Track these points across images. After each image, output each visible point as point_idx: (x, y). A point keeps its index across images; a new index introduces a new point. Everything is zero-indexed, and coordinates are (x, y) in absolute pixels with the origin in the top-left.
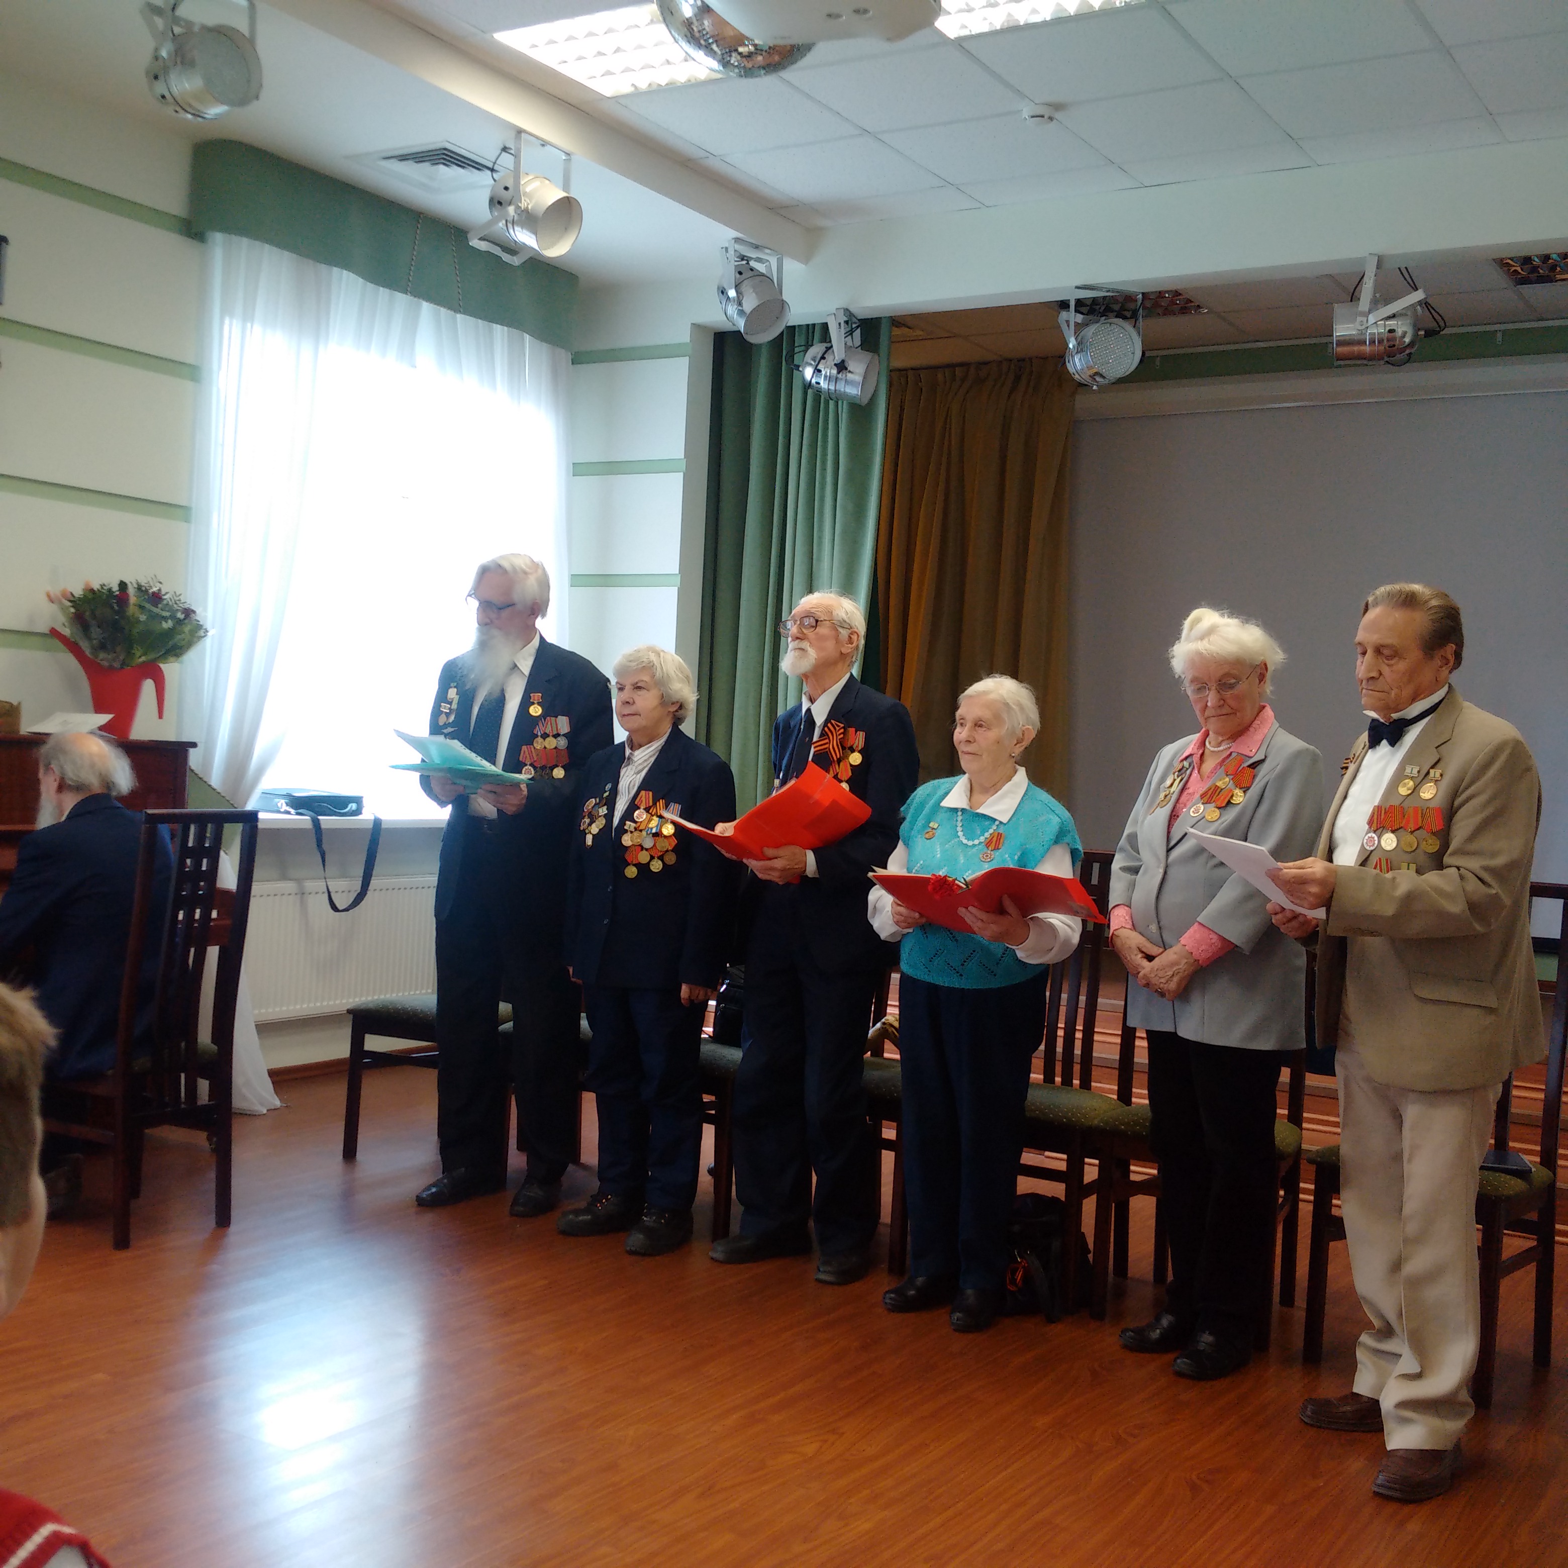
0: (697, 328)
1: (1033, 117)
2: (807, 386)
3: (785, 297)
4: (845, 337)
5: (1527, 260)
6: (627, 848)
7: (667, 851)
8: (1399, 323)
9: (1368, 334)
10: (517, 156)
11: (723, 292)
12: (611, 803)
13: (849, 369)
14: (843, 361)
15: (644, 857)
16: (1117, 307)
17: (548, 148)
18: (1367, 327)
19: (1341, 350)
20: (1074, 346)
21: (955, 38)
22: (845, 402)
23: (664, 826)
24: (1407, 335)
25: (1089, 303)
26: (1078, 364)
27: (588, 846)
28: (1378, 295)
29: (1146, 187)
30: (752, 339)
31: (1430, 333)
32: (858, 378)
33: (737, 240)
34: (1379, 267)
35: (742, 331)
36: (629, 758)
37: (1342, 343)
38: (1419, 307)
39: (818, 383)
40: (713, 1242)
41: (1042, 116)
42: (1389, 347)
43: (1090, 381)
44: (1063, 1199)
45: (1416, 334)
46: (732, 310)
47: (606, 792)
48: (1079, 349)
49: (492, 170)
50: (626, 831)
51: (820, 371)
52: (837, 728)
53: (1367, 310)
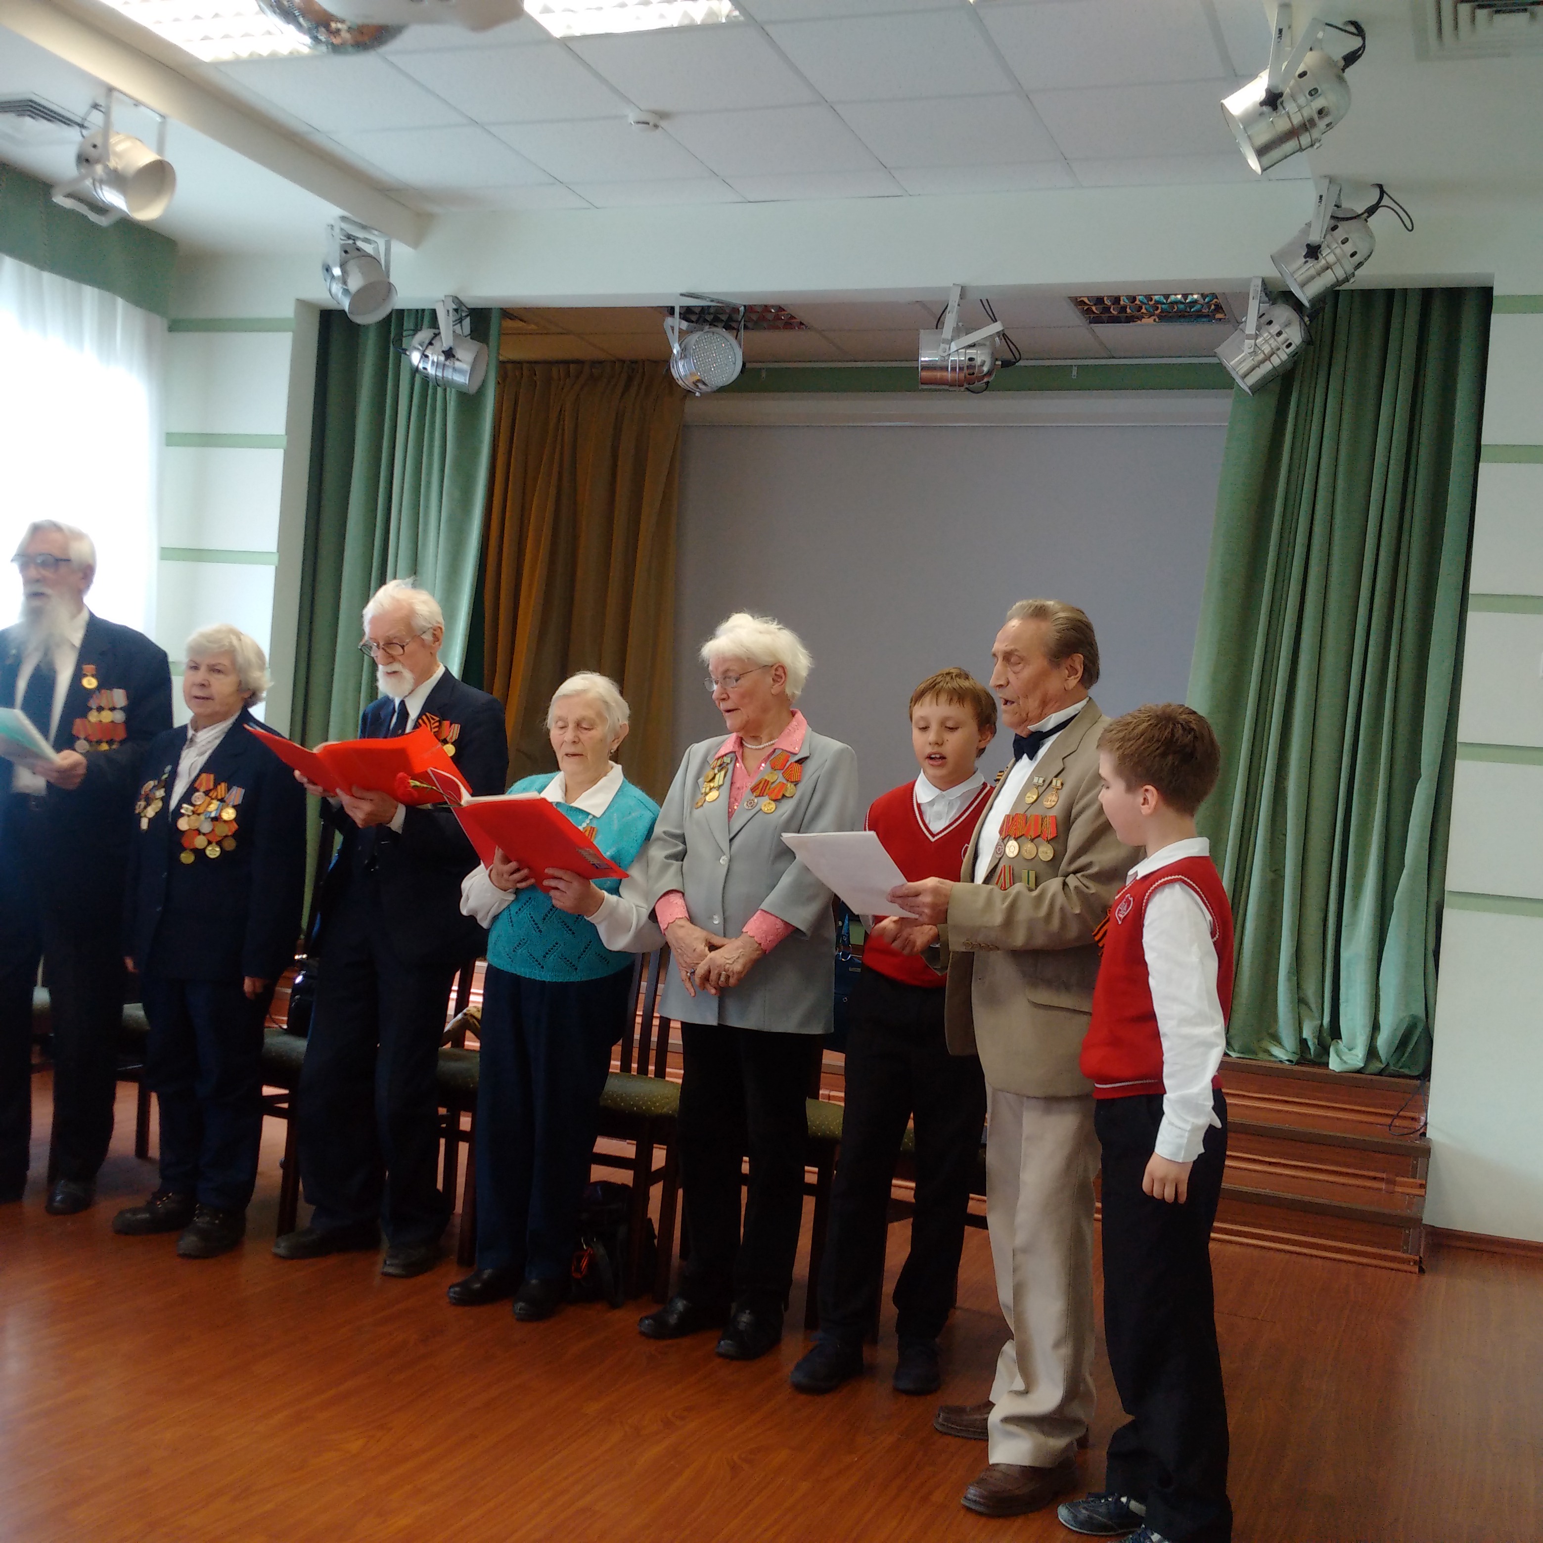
0: (303, 305)
1: (639, 123)
2: (415, 371)
3: (392, 280)
4: (454, 325)
5: (1099, 300)
6: (184, 832)
7: (226, 836)
8: (979, 352)
9: (950, 361)
10: (107, 114)
11: (328, 269)
12: (169, 786)
13: (457, 356)
14: (451, 349)
15: (200, 842)
16: (724, 317)
17: (142, 109)
18: (950, 355)
19: (925, 374)
20: (678, 352)
21: (561, 38)
22: (453, 390)
23: (224, 810)
24: (986, 363)
25: (697, 310)
26: (681, 370)
27: (143, 830)
28: (960, 324)
29: (749, 202)
30: (358, 320)
31: (1006, 364)
32: (466, 366)
33: (344, 219)
34: (962, 296)
35: (347, 309)
36: (192, 740)
37: (927, 367)
38: (997, 338)
39: (425, 369)
40: (278, 1236)
41: (648, 123)
42: (969, 374)
43: (693, 387)
44: (631, 1185)
45: (993, 364)
46: (336, 288)
47: (164, 774)
48: (683, 355)
49: (82, 126)
50: (183, 815)
51: (427, 356)
52: (432, 721)
53: (950, 338)
